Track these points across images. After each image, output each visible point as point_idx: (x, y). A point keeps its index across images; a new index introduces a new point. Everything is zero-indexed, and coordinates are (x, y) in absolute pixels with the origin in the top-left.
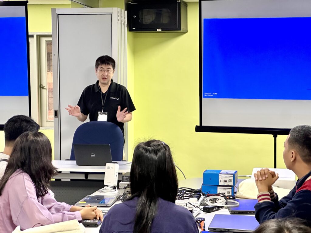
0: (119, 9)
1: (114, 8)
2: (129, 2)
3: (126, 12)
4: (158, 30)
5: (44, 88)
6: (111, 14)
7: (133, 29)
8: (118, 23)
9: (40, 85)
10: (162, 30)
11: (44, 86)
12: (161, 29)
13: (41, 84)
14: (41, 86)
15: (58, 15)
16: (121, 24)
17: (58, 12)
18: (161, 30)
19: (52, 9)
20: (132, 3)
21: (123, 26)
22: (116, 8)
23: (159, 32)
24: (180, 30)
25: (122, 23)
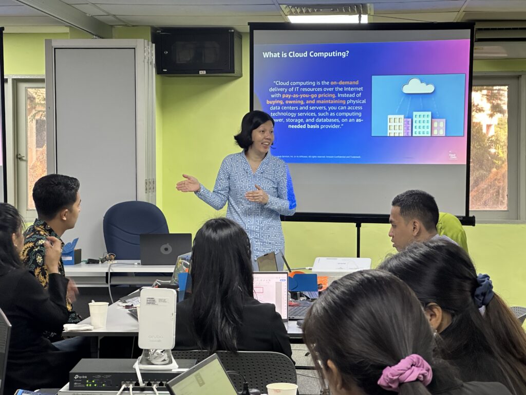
0: (146, 41)
1: (138, 40)
2: (158, 31)
3: (154, 45)
4: (200, 73)
5: (23, 160)
6: (135, 48)
7: (164, 70)
8: (144, 62)
9: (17, 155)
10: (207, 73)
11: (24, 157)
12: (205, 71)
13: (19, 153)
14: (19, 157)
15: (55, 49)
16: (148, 62)
17: (55, 44)
18: (205, 73)
19: (46, 40)
20: (162, 32)
21: (150, 66)
22: (142, 40)
23: (203, 76)
24: (234, 73)
25: (150, 61)
